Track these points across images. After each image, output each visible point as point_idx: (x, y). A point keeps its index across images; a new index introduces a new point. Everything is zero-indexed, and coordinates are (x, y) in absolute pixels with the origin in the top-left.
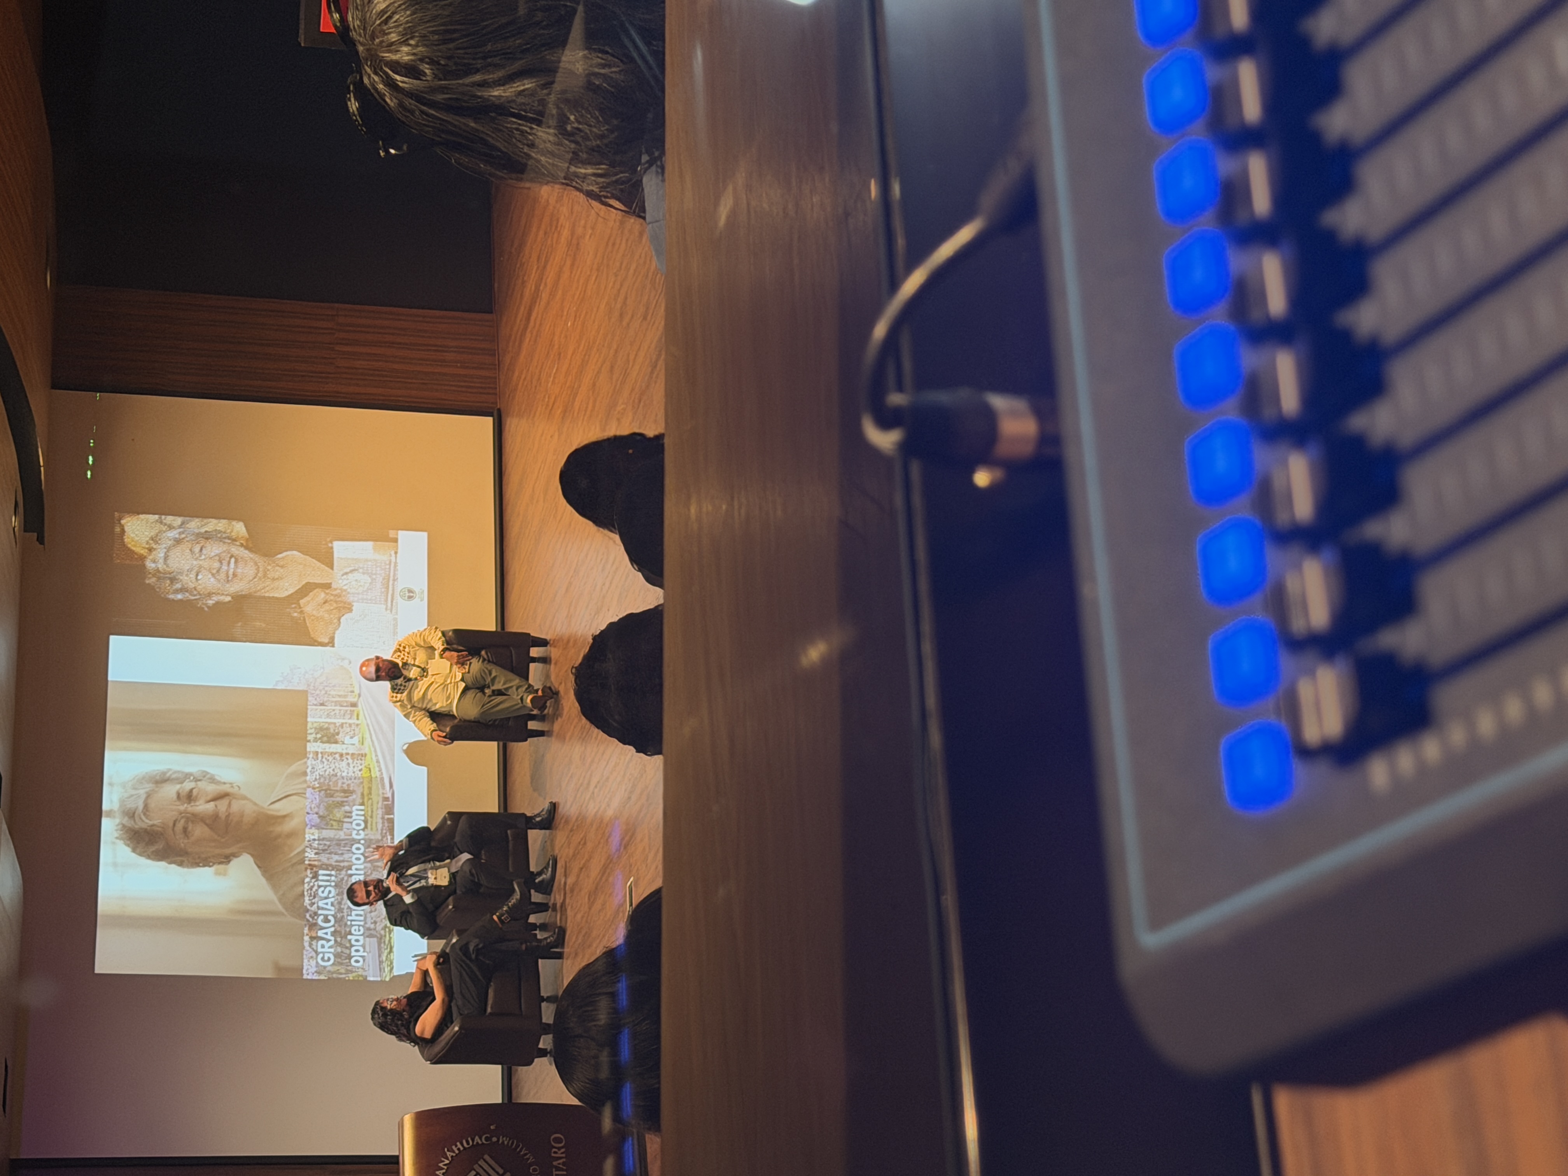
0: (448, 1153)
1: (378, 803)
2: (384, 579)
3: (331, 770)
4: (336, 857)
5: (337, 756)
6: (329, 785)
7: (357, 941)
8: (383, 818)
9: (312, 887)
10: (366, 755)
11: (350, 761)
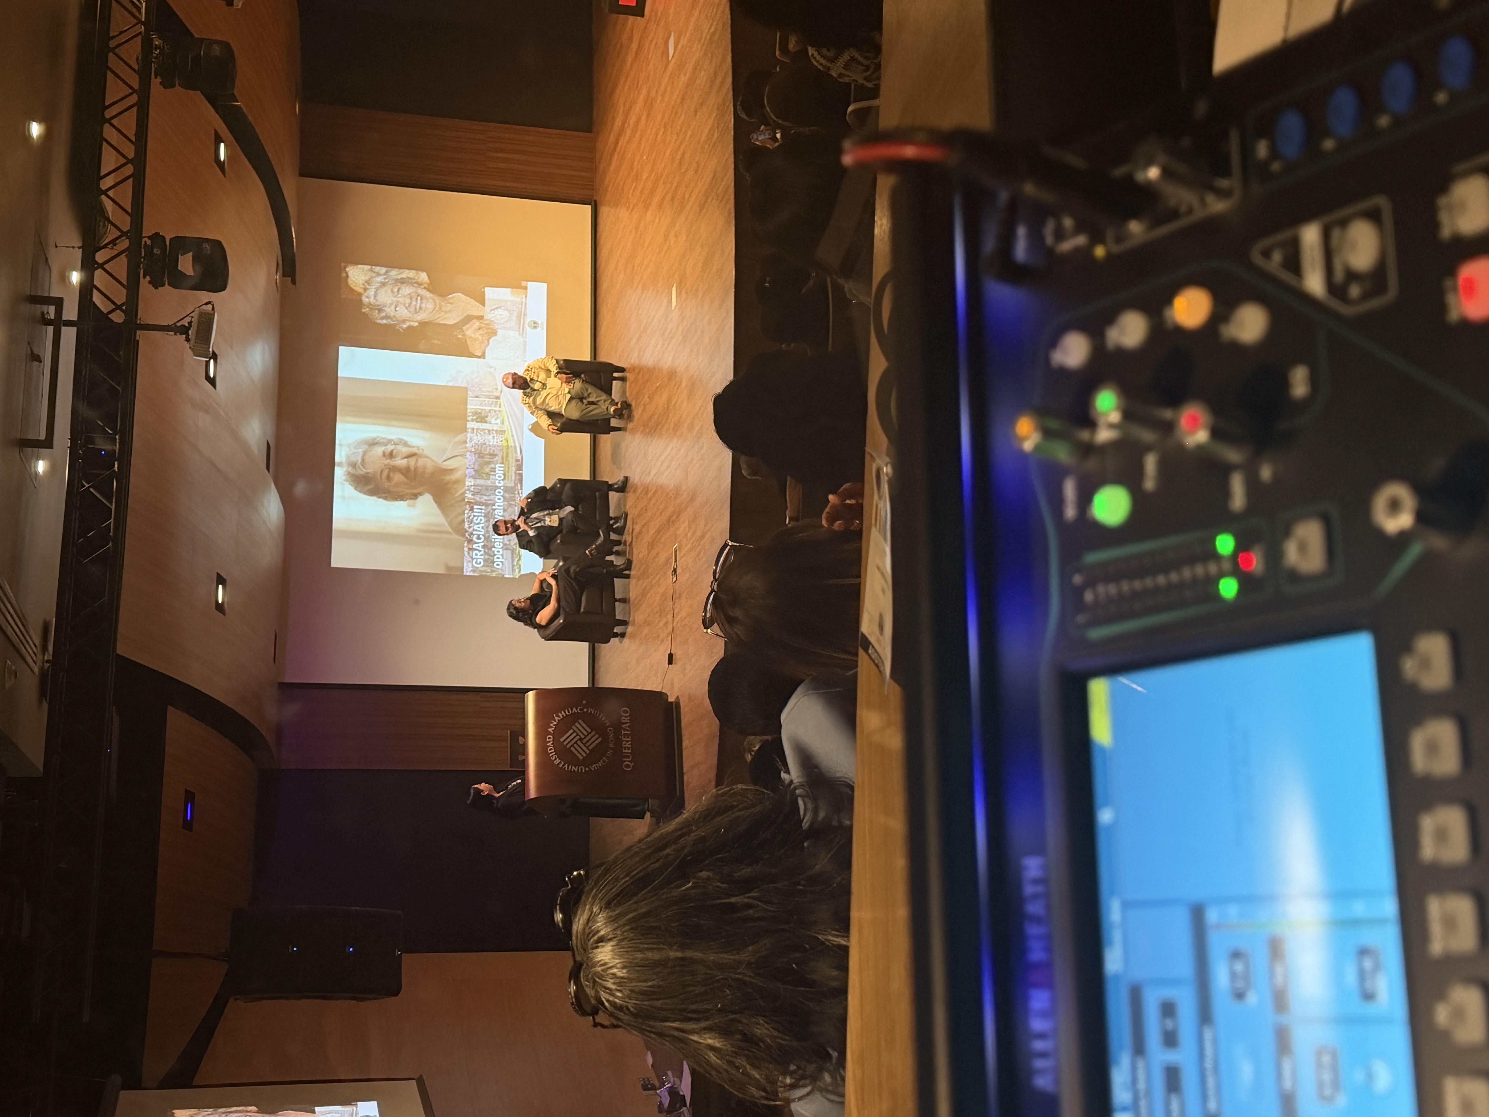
0: (556, 718)
1: (512, 463)
2: (518, 314)
3: (482, 440)
4: (485, 498)
5: (486, 431)
6: (481, 450)
7: (498, 552)
8: (515, 473)
9: (470, 516)
10: (505, 431)
11: (495, 435)
